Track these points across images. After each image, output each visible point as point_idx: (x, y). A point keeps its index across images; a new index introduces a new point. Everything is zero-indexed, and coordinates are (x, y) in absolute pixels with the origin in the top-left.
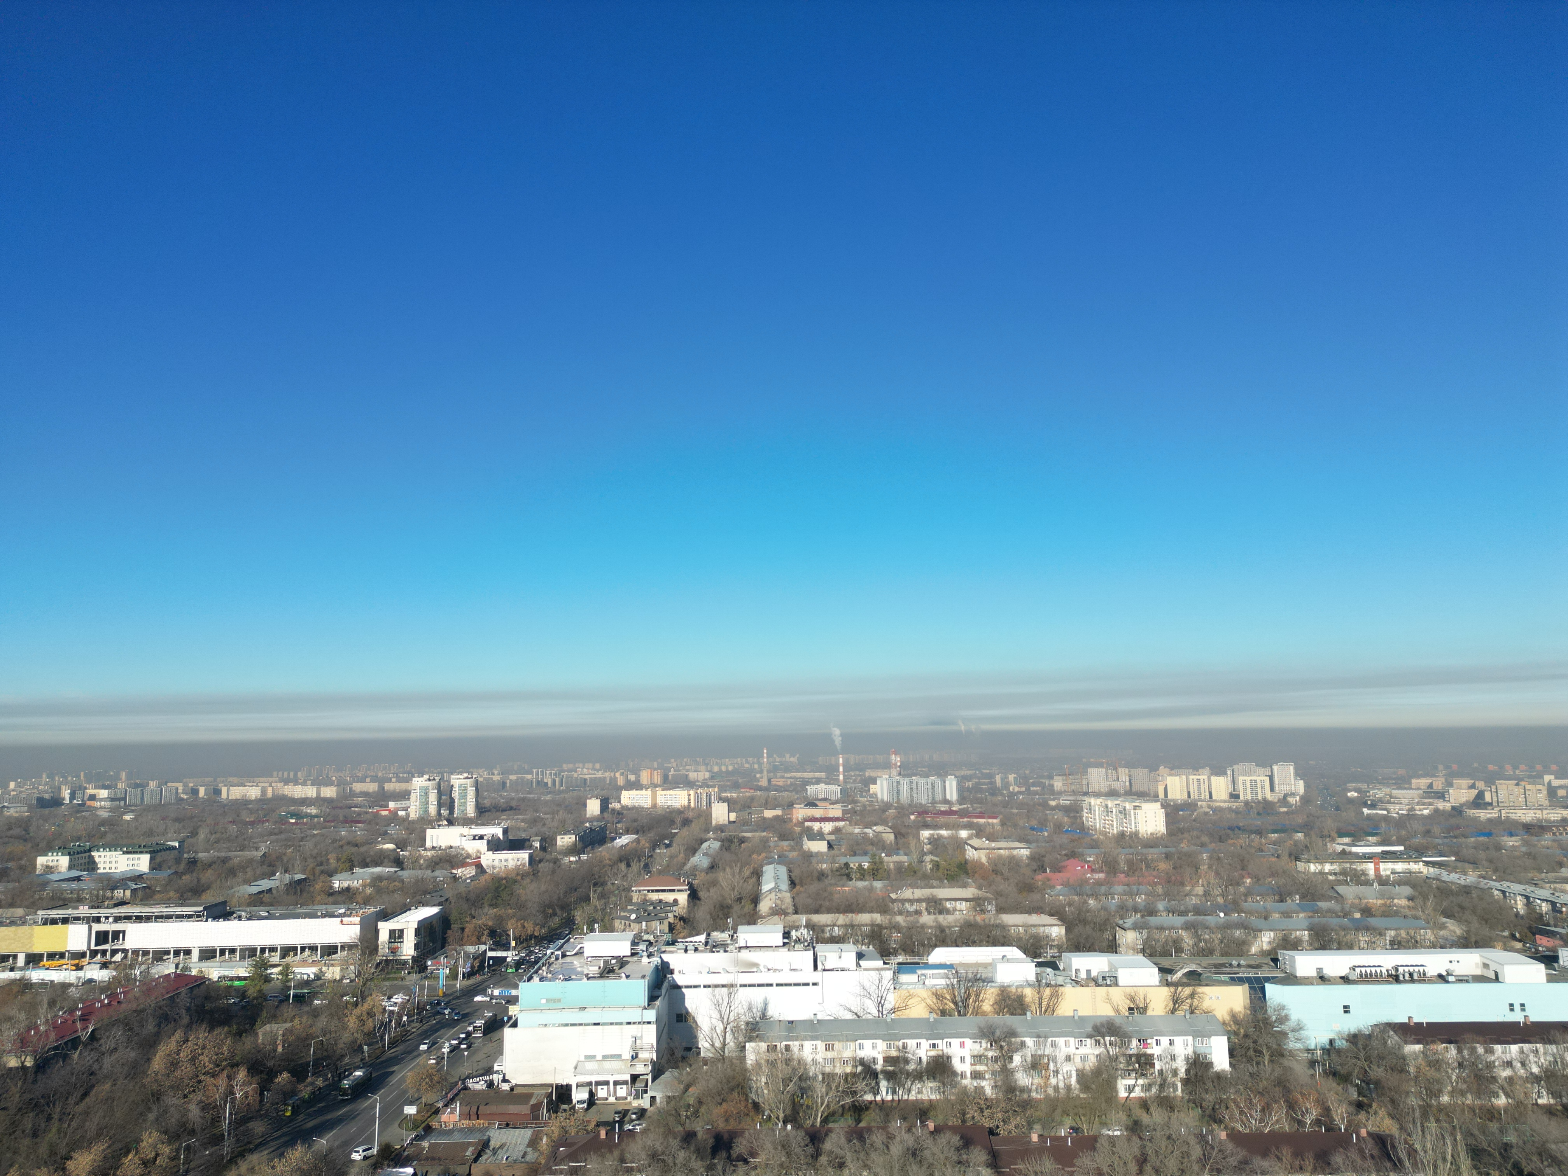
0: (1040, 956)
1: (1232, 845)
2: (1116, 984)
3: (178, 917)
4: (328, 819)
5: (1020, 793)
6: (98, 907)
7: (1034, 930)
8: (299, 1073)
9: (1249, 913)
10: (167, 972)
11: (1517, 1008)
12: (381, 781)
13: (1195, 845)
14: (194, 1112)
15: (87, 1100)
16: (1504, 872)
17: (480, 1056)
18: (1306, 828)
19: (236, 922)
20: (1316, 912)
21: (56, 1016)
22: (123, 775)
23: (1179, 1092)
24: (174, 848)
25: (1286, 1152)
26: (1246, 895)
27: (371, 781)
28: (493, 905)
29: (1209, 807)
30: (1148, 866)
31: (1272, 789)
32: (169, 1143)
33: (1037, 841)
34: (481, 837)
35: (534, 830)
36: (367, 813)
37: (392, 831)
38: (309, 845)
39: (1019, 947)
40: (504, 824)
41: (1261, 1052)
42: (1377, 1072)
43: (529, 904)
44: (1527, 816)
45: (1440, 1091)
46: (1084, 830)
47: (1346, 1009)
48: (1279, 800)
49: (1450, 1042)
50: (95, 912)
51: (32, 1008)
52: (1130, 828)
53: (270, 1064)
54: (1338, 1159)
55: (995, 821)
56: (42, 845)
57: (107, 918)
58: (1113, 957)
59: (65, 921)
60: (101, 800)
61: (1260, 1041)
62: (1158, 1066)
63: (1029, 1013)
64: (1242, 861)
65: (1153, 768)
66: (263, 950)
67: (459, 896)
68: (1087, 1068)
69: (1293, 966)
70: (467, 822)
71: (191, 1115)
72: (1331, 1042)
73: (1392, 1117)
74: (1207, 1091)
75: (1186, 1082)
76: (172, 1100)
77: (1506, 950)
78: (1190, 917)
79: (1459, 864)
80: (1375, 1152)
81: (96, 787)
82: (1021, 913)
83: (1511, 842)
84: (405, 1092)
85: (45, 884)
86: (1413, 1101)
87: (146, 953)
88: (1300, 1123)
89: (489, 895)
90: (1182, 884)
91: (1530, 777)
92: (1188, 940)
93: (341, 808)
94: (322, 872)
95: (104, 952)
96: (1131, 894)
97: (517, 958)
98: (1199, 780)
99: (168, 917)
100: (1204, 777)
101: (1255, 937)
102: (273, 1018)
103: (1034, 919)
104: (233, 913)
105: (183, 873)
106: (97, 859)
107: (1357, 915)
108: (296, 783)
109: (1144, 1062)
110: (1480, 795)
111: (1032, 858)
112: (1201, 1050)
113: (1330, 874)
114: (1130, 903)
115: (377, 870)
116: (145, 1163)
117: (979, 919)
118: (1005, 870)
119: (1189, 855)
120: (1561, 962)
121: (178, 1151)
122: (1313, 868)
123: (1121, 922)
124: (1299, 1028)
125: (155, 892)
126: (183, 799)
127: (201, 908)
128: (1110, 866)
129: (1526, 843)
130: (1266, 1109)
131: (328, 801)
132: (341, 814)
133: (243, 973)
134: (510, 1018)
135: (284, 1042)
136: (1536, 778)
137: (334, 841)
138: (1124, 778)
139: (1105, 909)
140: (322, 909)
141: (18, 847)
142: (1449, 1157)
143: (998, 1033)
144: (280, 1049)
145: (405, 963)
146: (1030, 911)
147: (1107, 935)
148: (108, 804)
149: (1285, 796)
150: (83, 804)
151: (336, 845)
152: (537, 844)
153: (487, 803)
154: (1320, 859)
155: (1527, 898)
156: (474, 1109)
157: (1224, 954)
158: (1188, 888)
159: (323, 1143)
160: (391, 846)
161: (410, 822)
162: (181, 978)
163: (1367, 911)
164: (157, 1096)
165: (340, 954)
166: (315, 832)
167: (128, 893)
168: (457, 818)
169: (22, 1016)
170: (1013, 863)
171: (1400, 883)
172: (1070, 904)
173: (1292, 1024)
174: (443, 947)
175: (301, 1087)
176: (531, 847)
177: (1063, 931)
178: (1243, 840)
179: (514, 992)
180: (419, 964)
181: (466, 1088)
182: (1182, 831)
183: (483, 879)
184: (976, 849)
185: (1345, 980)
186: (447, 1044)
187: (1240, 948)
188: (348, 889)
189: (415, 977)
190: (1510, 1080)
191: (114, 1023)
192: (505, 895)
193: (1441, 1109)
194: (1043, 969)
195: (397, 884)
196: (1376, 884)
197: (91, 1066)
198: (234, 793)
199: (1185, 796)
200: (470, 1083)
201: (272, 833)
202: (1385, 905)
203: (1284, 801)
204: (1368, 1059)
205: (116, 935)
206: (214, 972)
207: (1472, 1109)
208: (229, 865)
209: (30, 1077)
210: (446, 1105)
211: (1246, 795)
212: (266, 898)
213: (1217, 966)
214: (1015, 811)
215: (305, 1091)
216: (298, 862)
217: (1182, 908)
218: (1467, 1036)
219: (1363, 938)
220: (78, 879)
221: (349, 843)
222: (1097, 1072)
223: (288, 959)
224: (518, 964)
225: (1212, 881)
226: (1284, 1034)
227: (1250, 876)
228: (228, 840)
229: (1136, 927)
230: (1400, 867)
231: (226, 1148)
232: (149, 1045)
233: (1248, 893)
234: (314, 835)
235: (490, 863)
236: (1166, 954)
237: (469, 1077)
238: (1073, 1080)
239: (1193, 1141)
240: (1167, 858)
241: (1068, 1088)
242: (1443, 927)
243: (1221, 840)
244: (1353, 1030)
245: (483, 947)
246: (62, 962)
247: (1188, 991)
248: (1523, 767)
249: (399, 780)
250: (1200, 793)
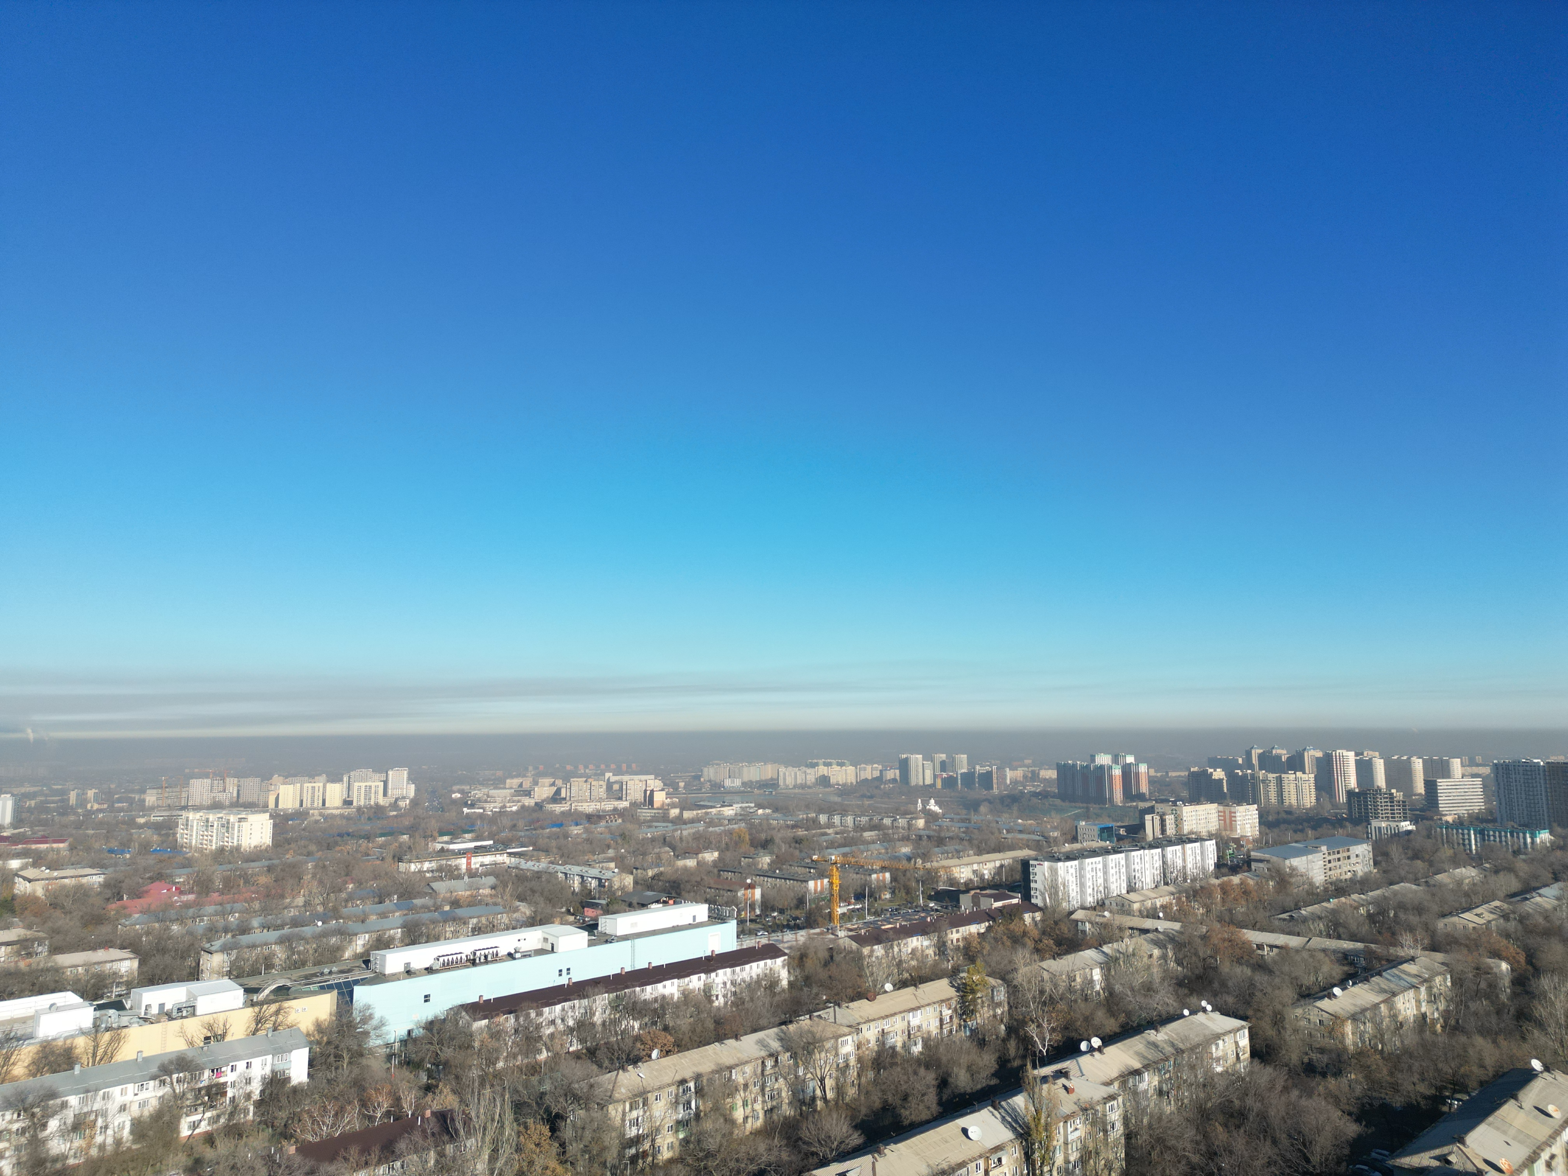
0: (102, 998)
1: (341, 851)
2: (194, 1014)
5: (100, 811)
7: (98, 968)
9: (348, 918)
11: (564, 972)
13: (301, 854)
16: (568, 857)
18: (411, 830)
20: (412, 909)
23: (250, 1116)
25: (354, 1151)
26: (347, 901)
29: (321, 815)
30: (247, 882)
31: (385, 794)
33: (116, 865)
39: (75, 991)
41: (341, 1057)
42: (447, 1053)
44: (588, 808)
45: (497, 1059)
46: (176, 848)
47: (427, 998)
48: (390, 805)
49: (510, 1013)
52: (230, 842)
54: (402, 1145)
55: (61, 845)
58: (194, 986)
61: (342, 1045)
62: (230, 1094)
63: (77, 1068)
64: (347, 867)
65: (266, 777)
68: (146, 1113)
69: (383, 966)
72: (409, 1032)
73: (454, 1092)
74: (280, 1109)
75: (259, 1104)
77: (562, 924)
78: (287, 930)
79: (535, 853)
80: (436, 1130)
82: (84, 950)
83: (576, 830)
86: (475, 1073)
88: (371, 1118)
90: (283, 897)
91: (596, 774)
92: (280, 953)
96: (223, 914)
98: (313, 788)
100: (319, 785)
101: (350, 942)
103: (100, 955)
107: (447, 908)
109: (216, 1092)
110: (558, 792)
111: (106, 885)
112: (280, 1066)
113: (428, 871)
114: (221, 923)
117: (22, 965)
118: (68, 903)
119: (293, 866)
120: (599, 928)
122: (413, 867)
123: (207, 945)
124: (382, 1024)
128: (203, 886)
129: (586, 830)
130: (339, 1113)
136: (599, 775)
138: (232, 790)
139: (190, 933)
142: (497, 1117)
143: (30, 1099)
146: (94, 948)
147: (190, 962)
149: (397, 800)
154: (420, 859)
155: (582, 877)
157: (317, 963)
158: (288, 900)
163: (456, 903)
170: (81, 893)
171: (486, 874)
172: (148, 933)
173: (374, 1022)
177: (135, 964)
178: (351, 846)
182: (288, 842)
184: (30, 881)
185: (429, 970)
187: (333, 955)
190: (552, 1036)
193: (498, 1075)
194: (103, 1012)
196: (466, 878)
199: (297, 805)
202: (471, 896)
203: (395, 805)
204: (440, 1042)
207: (520, 1069)
211: (359, 800)
213: (306, 977)
214: (91, 832)
217: (279, 922)
218: (524, 1004)
219: (449, 929)
222: (157, 1116)
225: (314, 890)
226: (366, 1034)
227: (353, 881)
229: (224, 949)
230: (488, 859)
233: (350, 898)
236: (255, 972)
238: (126, 1133)
239: (259, 1164)
240: (269, 871)
241: (118, 1142)
242: (516, 910)
243: (329, 848)
244: (430, 1017)
247: (273, 1007)
248: (591, 766)
250: (313, 802)
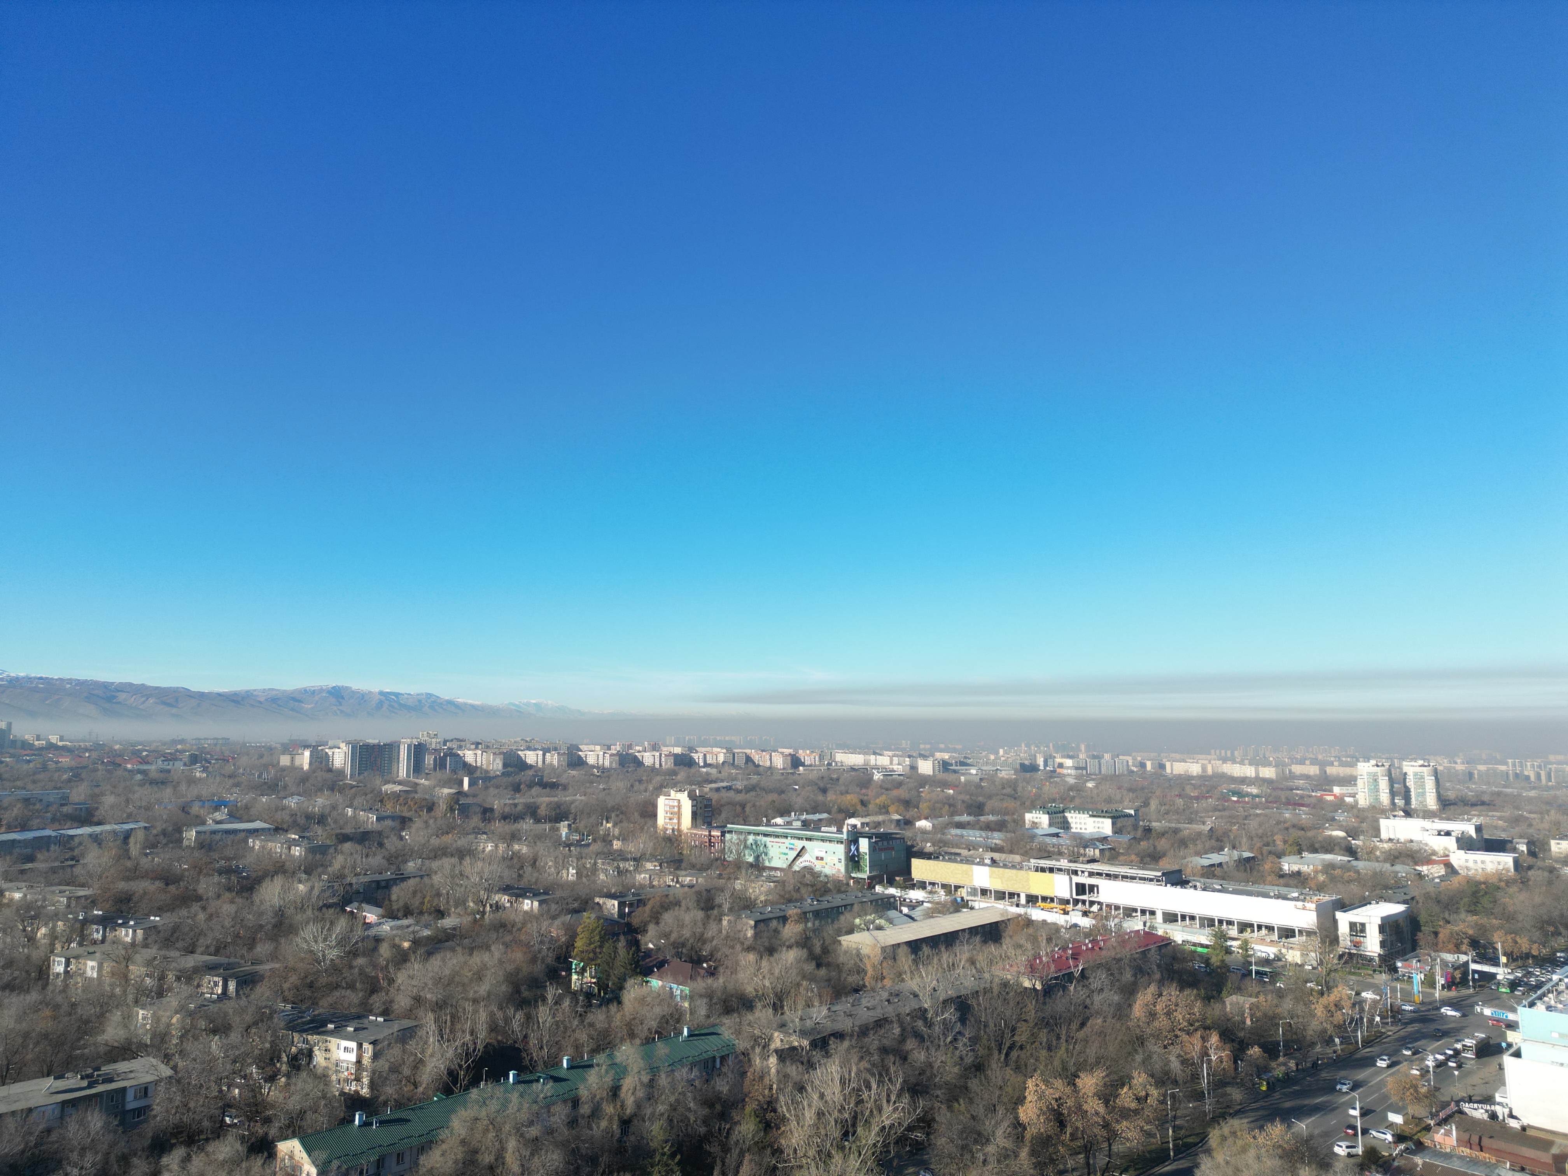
3: (1141, 879)
4: (1270, 799)
6: (1075, 862)
8: (1271, 1050)
10: (1136, 928)
12: (1323, 765)
14: (1175, 1065)
15: (1085, 1029)
17: (1475, 1079)
19: (1192, 890)
21: (1053, 951)
22: (1083, 747)
24: (1131, 815)
27: (1311, 764)
28: (1474, 912)
32: (1157, 1087)
34: (1448, 834)
35: (1517, 830)
36: (1310, 796)
37: (1340, 816)
38: (1253, 824)
40: (1476, 821)
43: (1521, 917)
50: (1073, 866)
51: (1034, 940)
53: (1241, 1034)
56: (1028, 803)
57: (1083, 872)
59: (1051, 870)
60: (1068, 768)
66: (1221, 922)
67: (1427, 896)
70: (1428, 815)
71: (1172, 1066)
76: (1154, 1047)
81: (1063, 757)
84: (1386, 1097)
85: (1033, 837)
87: (1117, 908)
89: (1466, 900)
93: (1282, 789)
94: (1270, 853)
95: (1084, 902)
97: (1511, 977)
99: (1133, 878)
102: (1239, 990)
104: (1187, 882)
105: (1141, 840)
106: (1070, 820)
108: (1234, 762)
115: (1329, 857)
116: (1138, 1099)
121: (1165, 1095)
125: (1119, 854)
126: (1133, 772)
127: (1160, 874)
131: (1269, 781)
132: (1283, 795)
133: (1205, 941)
134: (1510, 1045)
135: (1252, 1016)
137: (1278, 823)
140: (1276, 890)
141: (1011, 804)
144: (1248, 1022)
145: (1371, 960)
148: (1073, 772)
150: (1054, 771)
151: (1282, 826)
152: (1523, 848)
153: (1451, 795)
156: (1475, 1139)
159: (1302, 1126)
160: (1341, 834)
161: (1359, 810)
162: (1149, 936)
164: (1141, 1041)
165: (1297, 939)
166: (1258, 812)
167: (1097, 852)
168: (1416, 810)
169: (1029, 946)
174: (1414, 949)
175: (1273, 1064)
176: (1514, 850)
179: (1511, 1016)
180: (1387, 962)
181: (1461, 1112)
183: (1455, 881)
186: (1431, 1057)
188: (1299, 873)
189: (1384, 976)
191: (1099, 966)
192: (1485, 901)
195: (1352, 874)
197: (1084, 1001)
198: (1176, 768)
200: (1466, 1107)
201: (1215, 809)
205: (1092, 888)
206: (1179, 934)
208: (1180, 835)
209: (1041, 998)
210: (1439, 1124)
212: (1218, 871)
215: (1279, 1072)
216: (1245, 840)
220: (1057, 835)
221: (1294, 826)
223: (1247, 935)
224: (1513, 985)
228: (1177, 812)
231: (1208, 1105)
232: (1130, 992)
234: (1257, 815)
235: (1462, 863)
237: (1463, 1100)
245: (1463, 958)
246: (1052, 905)
249: (1342, 764)
